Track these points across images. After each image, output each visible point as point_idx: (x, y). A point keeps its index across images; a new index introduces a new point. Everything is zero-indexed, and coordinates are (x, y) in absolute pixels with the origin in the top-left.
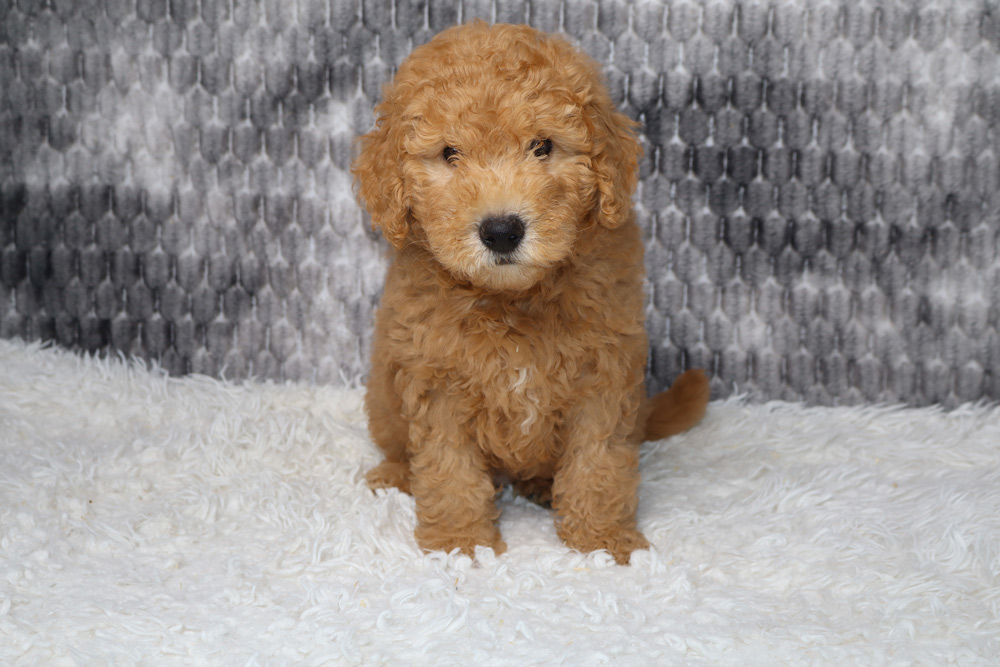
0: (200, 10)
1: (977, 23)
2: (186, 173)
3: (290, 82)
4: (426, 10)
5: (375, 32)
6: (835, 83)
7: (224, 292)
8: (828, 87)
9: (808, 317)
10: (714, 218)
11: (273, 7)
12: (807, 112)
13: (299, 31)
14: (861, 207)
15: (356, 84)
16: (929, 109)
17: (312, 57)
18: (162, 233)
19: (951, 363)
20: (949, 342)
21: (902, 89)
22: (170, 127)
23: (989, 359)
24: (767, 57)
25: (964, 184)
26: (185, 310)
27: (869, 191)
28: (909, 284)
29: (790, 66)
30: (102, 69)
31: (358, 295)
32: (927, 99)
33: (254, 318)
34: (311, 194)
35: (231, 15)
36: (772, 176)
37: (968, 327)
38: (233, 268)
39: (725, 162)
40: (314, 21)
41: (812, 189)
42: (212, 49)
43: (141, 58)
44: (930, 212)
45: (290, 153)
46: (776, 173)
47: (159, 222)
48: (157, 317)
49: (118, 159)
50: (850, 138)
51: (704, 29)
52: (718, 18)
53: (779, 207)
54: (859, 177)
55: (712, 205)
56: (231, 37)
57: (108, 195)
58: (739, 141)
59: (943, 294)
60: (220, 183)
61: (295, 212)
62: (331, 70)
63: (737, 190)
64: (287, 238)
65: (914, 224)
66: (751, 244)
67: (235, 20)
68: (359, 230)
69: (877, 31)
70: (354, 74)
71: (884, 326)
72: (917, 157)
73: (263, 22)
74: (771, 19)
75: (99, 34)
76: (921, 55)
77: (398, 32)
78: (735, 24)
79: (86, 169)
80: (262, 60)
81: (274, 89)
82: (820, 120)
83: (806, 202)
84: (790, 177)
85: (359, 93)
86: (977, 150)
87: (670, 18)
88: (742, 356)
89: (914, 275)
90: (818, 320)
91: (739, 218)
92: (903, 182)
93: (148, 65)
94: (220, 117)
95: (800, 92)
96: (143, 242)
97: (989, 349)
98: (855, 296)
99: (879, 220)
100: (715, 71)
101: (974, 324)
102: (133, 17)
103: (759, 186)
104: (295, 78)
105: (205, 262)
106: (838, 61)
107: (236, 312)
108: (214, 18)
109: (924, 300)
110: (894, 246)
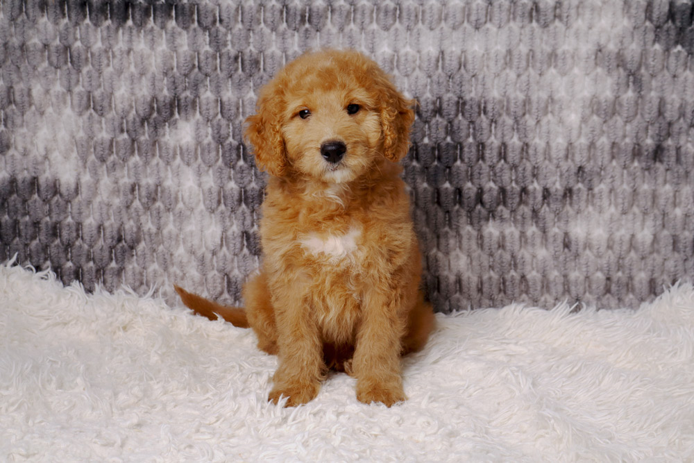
0: (90, 60)
1: (593, 57)
2: (85, 168)
3: (152, 108)
4: (240, 60)
5: (207, 75)
6: (505, 99)
7: (114, 247)
8: (501, 102)
9: (494, 251)
10: (430, 189)
11: (139, 59)
12: (487, 118)
13: (156, 75)
14: (524, 177)
15: (195, 110)
16: (565, 113)
17: (165, 92)
18: (71, 208)
19: (585, 274)
20: (583, 261)
21: (547, 101)
22: (73, 137)
23: (609, 271)
24: (461, 85)
25: (589, 159)
26: (89, 259)
27: (529, 167)
28: (556, 225)
29: (476, 89)
30: (26, 99)
31: (204, 249)
32: (563, 107)
33: (136, 265)
34: (169, 183)
35: (111, 63)
36: (466, 160)
37: (595, 251)
38: (119, 231)
39: (436, 153)
40: (166, 68)
41: (492, 167)
42: (100, 86)
43: (52, 92)
44: (568, 178)
45: (154, 155)
46: (469, 158)
47: (68, 202)
48: (69, 264)
49: (40, 159)
50: (515, 133)
51: (420, 67)
52: (429, 60)
53: (471, 180)
54: (522, 158)
55: (428, 181)
56: (111, 78)
57: (34, 183)
58: (445, 139)
59: (578, 230)
60: (108, 176)
61: (159, 195)
62: (179, 100)
63: (445, 170)
64: (154, 212)
65: (557, 186)
66: (455, 205)
67: (113, 67)
68: (202, 207)
69: (530, 65)
70: (194, 102)
71: (542, 253)
72: (558, 143)
73: (132, 69)
74: (463, 60)
75: (24, 75)
76: (559, 78)
77: (222, 75)
78: (440, 64)
79: (19, 167)
80: (133, 94)
81: (142, 113)
82: (496, 122)
83: (489, 176)
84: (478, 160)
85: (198, 115)
86: (596, 138)
87: (398, 61)
88: (452, 278)
89: (559, 220)
90: (500, 251)
91: (447, 189)
92: (550, 160)
93: (57, 97)
94: (107, 131)
95: (483, 105)
96: (59, 214)
97: (609, 265)
98: (523, 234)
99: (536, 184)
100: (428, 95)
101: (598, 248)
102: (46, 64)
103: (458, 168)
104: (155, 106)
105: (100, 228)
106: (506, 85)
107: (123, 260)
108: (100, 66)
109: (566, 234)
110: (546, 201)
